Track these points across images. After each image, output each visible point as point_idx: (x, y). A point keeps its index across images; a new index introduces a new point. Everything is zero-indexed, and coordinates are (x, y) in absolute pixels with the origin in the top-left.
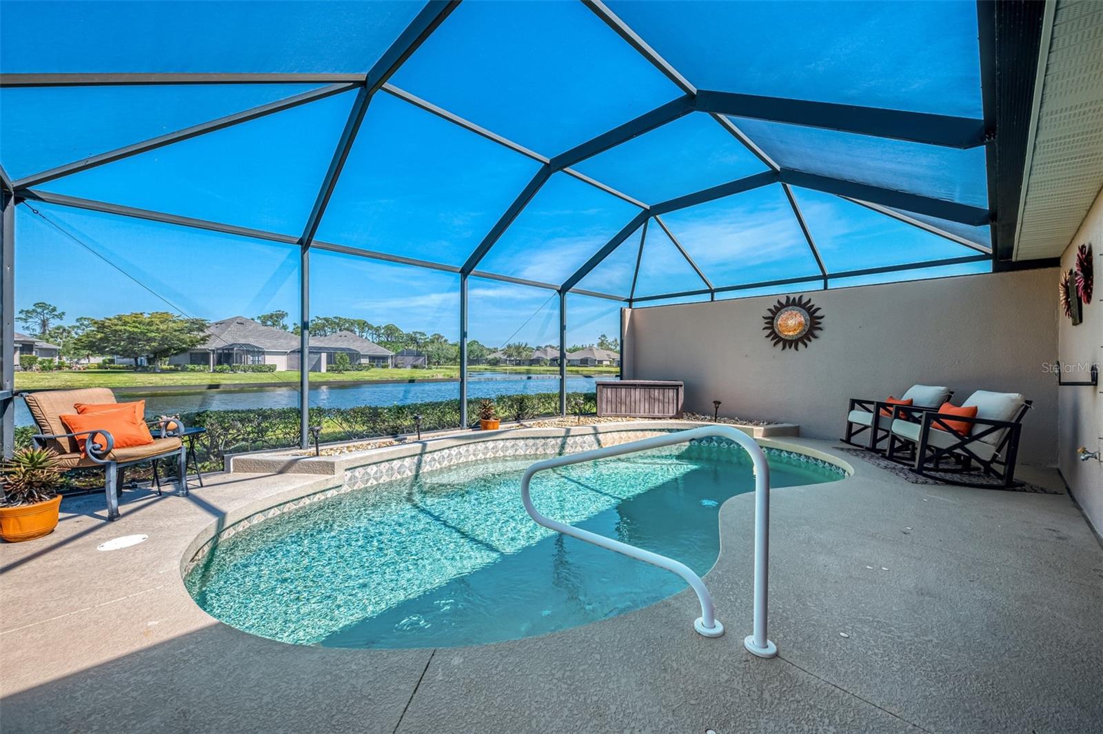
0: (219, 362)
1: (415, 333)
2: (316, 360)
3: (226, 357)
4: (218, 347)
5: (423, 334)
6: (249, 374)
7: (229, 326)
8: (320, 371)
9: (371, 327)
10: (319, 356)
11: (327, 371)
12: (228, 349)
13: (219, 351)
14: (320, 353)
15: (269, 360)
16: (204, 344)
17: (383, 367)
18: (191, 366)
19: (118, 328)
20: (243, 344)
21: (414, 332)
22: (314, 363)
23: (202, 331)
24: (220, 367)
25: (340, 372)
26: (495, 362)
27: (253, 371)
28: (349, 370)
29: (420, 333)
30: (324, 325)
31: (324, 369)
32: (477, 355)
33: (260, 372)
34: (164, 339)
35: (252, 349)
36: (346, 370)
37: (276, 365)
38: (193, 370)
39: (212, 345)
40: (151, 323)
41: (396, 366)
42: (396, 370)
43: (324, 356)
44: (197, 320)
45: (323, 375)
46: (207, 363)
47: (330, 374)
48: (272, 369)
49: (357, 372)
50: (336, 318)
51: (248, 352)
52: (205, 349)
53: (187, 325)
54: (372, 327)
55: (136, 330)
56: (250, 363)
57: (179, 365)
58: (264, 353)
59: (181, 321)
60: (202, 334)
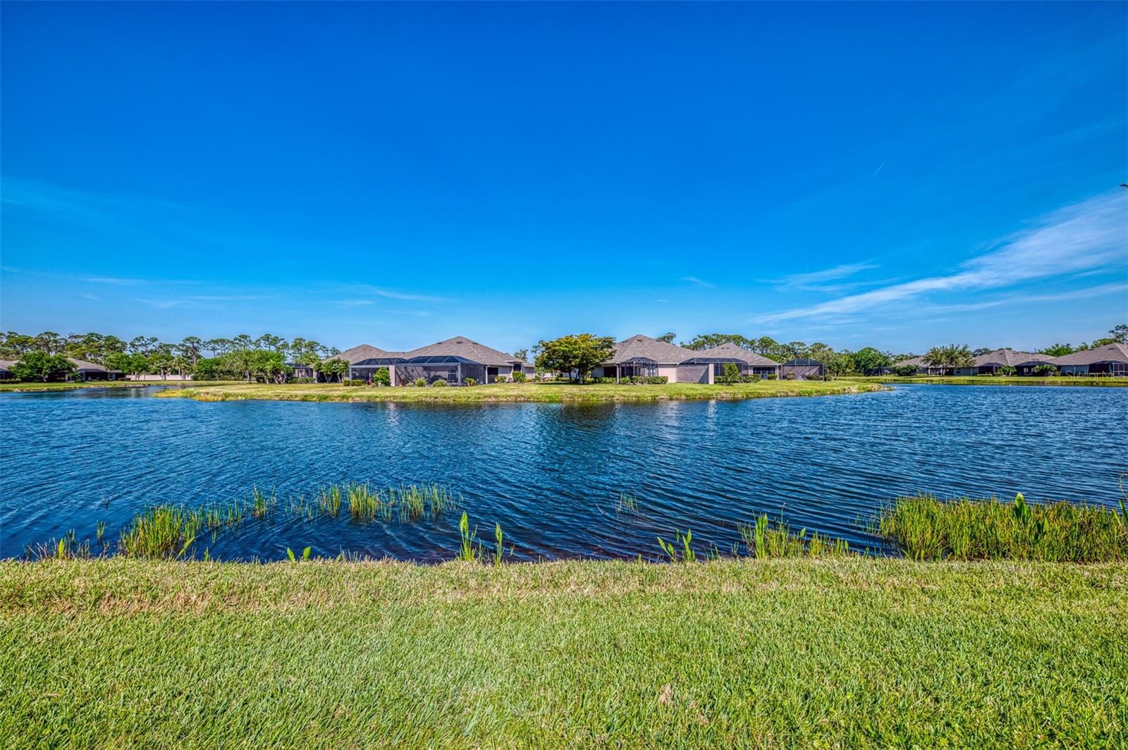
0: (623, 375)
1: (793, 344)
2: (704, 371)
3: (629, 371)
4: (622, 361)
5: (802, 344)
6: (646, 386)
7: (631, 344)
8: (708, 383)
9: (745, 341)
10: (706, 367)
11: (715, 382)
12: (629, 363)
13: (624, 365)
14: (708, 364)
15: (662, 372)
16: (611, 359)
17: (769, 378)
18: (604, 379)
19: (557, 348)
20: (641, 358)
21: (791, 343)
22: (702, 375)
23: (610, 347)
24: (623, 379)
25: (729, 384)
26: (911, 372)
27: (649, 383)
28: (736, 382)
29: (797, 343)
30: (704, 343)
31: (711, 381)
32: (880, 364)
33: (654, 383)
34: (584, 354)
35: (647, 362)
36: (733, 382)
37: (667, 377)
38: (605, 382)
39: (617, 360)
40: (575, 343)
41: (784, 377)
42: (785, 382)
43: (711, 367)
44: (607, 338)
45: (712, 388)
46: (615, 376)
47: (718, 386)
48: (664, 380)
49: (747, 384)
50: (714, 335)
51: (645, 365)
52: (613, 364)
53: (600, 343)
54: (747, 341)
55: (565, 349)
56: (646, 375)
57: (597, 378)
58: (657, 366)
59: (596, 340)
60: (610, 350)
